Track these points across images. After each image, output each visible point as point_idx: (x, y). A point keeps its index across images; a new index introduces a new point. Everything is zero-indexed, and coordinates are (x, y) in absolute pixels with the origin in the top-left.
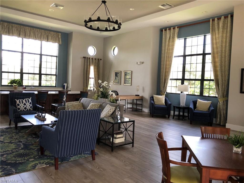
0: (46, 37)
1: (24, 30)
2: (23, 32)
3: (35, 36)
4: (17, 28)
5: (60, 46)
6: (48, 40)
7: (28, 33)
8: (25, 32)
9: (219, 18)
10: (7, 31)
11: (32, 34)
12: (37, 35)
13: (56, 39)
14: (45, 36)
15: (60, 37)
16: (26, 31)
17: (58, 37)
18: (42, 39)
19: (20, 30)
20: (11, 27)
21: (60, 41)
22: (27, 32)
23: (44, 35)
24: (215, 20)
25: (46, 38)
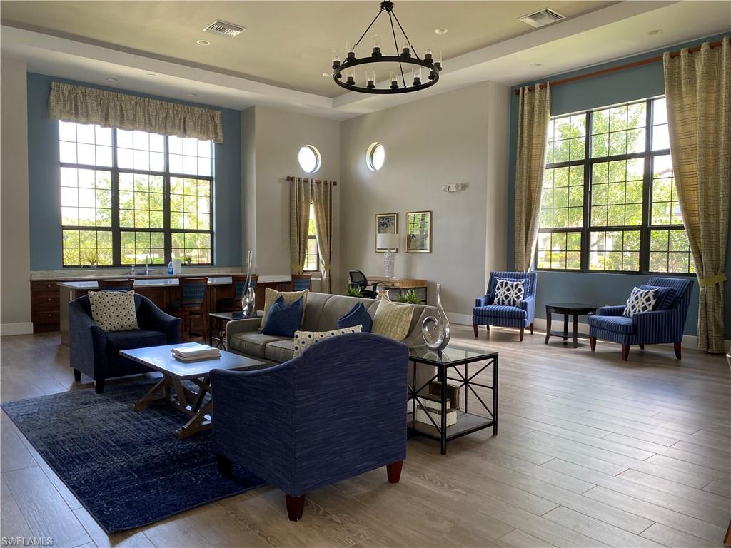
0: (180, 123)
1: (118, 104)
2: (116, 110)
3: (150, 120)
4: (99, 100)
5: (219, 147)
6: (184, 133)
7: (130, 111)
8: (122, 110)
9: (693, 50)
10: (71, 110)
11: (141, 115)
12: (156, 118)
13: (208, 129)
14: (177, 121)
15: (218, 122)
16: (123, 106)
17: (213, 121)
18: (169, 130)
19: (108, 106)
20: (81, 97)
21: (220, 134)
22: (127, 110)
23: (174, 119)
24: (681, 54)
25: (180, 126)
